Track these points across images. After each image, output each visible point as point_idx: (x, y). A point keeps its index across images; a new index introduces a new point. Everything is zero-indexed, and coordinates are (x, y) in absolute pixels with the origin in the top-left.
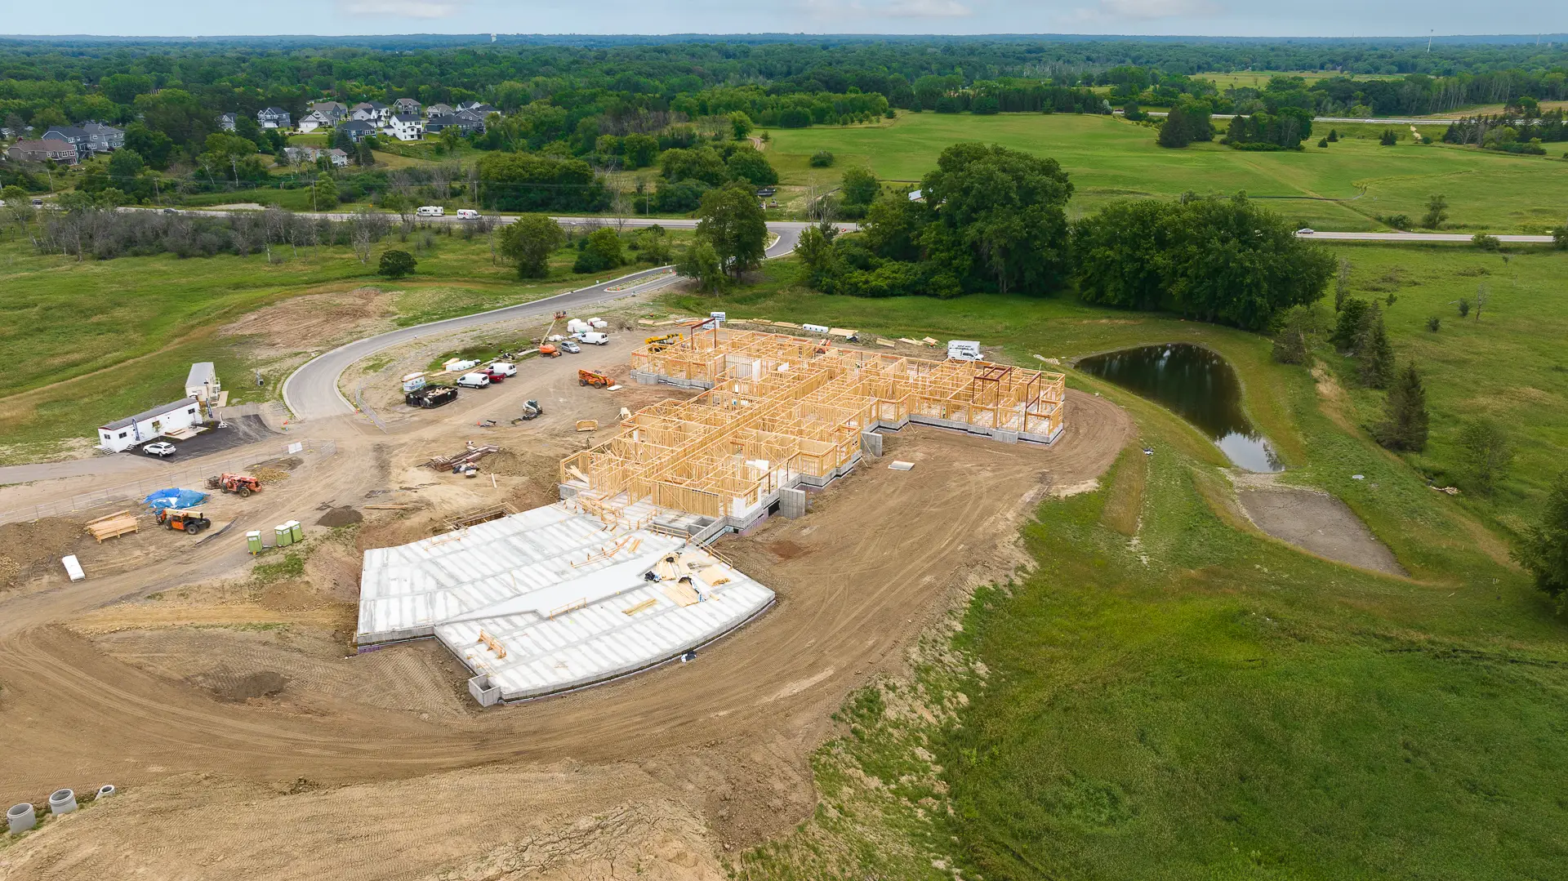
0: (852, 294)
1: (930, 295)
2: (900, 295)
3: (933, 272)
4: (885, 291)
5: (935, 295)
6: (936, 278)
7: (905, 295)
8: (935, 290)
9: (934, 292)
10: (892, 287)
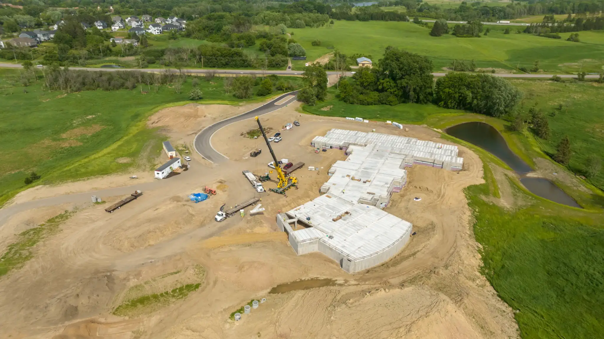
0: (361, 104)
3: (388, 96)
4: (372, 103)
7: (379, 104)
9: (388, 103)
10: (374, 101)
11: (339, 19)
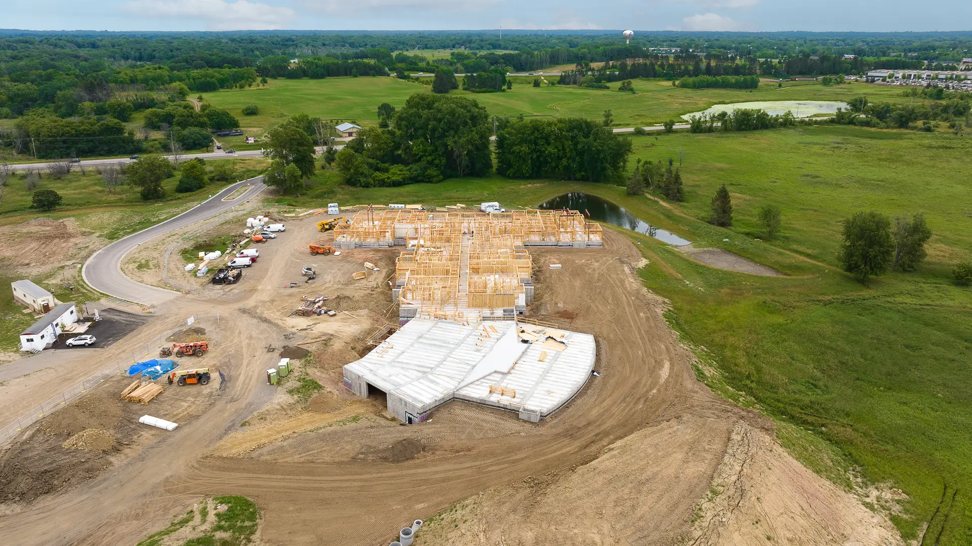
0: (380, 186)
1: (427, 182)
2: (408, 184)
3: (426, 169)
4: (401, 182)
5: (431, 182)
6: (429, 172)
7: (411, 183)
8: (429, 179)
9: (428, 180)
10: (404, 179)
11: (274, 77)
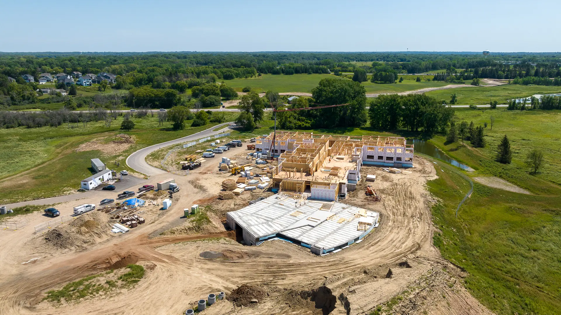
4: (310, 127)
11: (266, 73)
